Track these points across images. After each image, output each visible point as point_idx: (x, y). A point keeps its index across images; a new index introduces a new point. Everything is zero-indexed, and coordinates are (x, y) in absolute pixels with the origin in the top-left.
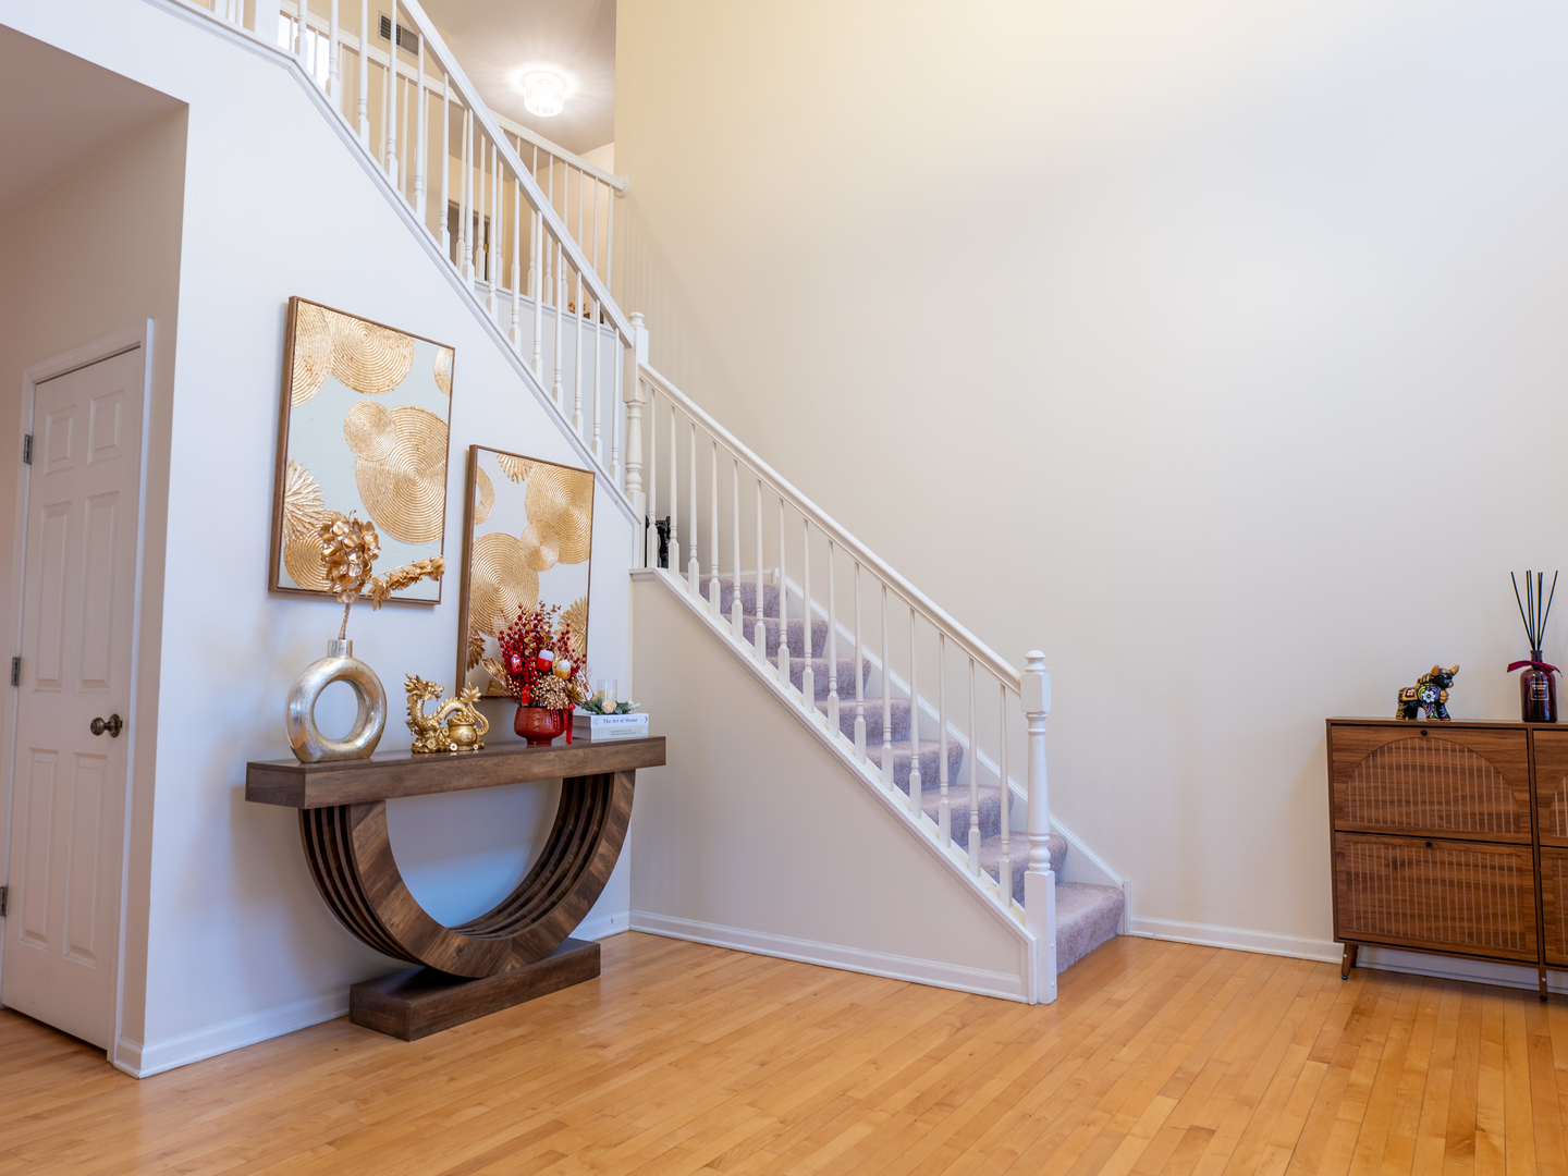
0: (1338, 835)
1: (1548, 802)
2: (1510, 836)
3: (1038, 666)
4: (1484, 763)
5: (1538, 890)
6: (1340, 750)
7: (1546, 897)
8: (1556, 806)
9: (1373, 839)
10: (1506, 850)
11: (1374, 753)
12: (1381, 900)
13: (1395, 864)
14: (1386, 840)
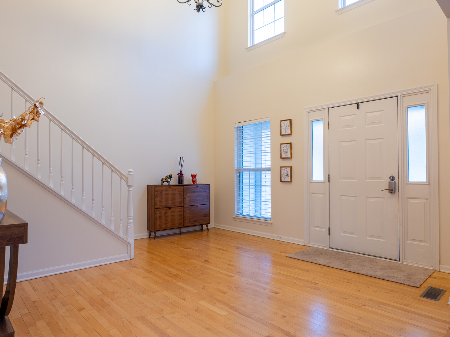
0: (155, 209)
1: (186, 199)
2: (181, 205)
3: (131, 173)
4: (178, 192)
5: (184, 214)
6: (156, 192)
7: (185, 215)
8: (187, 199)
9: (161, 209)
10: (180, 208)
11: (162, 192)
12: (162, 221)
13: (164, 214)
14: (163, 209)
